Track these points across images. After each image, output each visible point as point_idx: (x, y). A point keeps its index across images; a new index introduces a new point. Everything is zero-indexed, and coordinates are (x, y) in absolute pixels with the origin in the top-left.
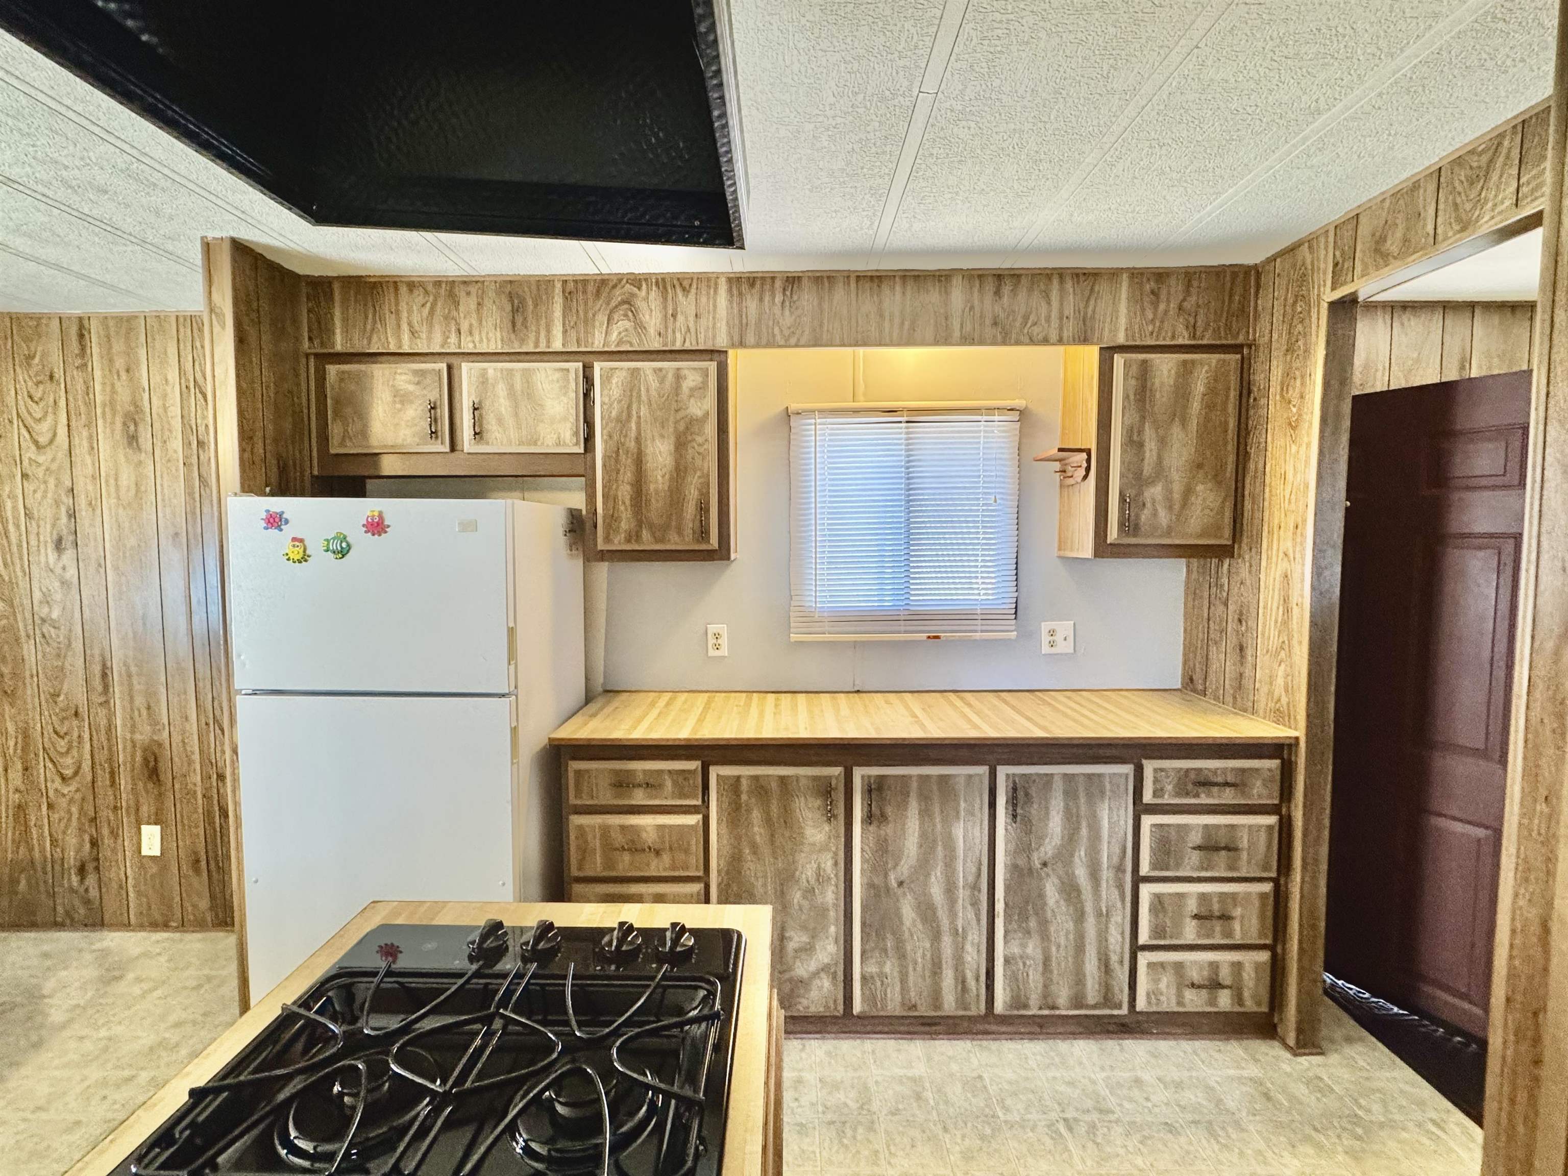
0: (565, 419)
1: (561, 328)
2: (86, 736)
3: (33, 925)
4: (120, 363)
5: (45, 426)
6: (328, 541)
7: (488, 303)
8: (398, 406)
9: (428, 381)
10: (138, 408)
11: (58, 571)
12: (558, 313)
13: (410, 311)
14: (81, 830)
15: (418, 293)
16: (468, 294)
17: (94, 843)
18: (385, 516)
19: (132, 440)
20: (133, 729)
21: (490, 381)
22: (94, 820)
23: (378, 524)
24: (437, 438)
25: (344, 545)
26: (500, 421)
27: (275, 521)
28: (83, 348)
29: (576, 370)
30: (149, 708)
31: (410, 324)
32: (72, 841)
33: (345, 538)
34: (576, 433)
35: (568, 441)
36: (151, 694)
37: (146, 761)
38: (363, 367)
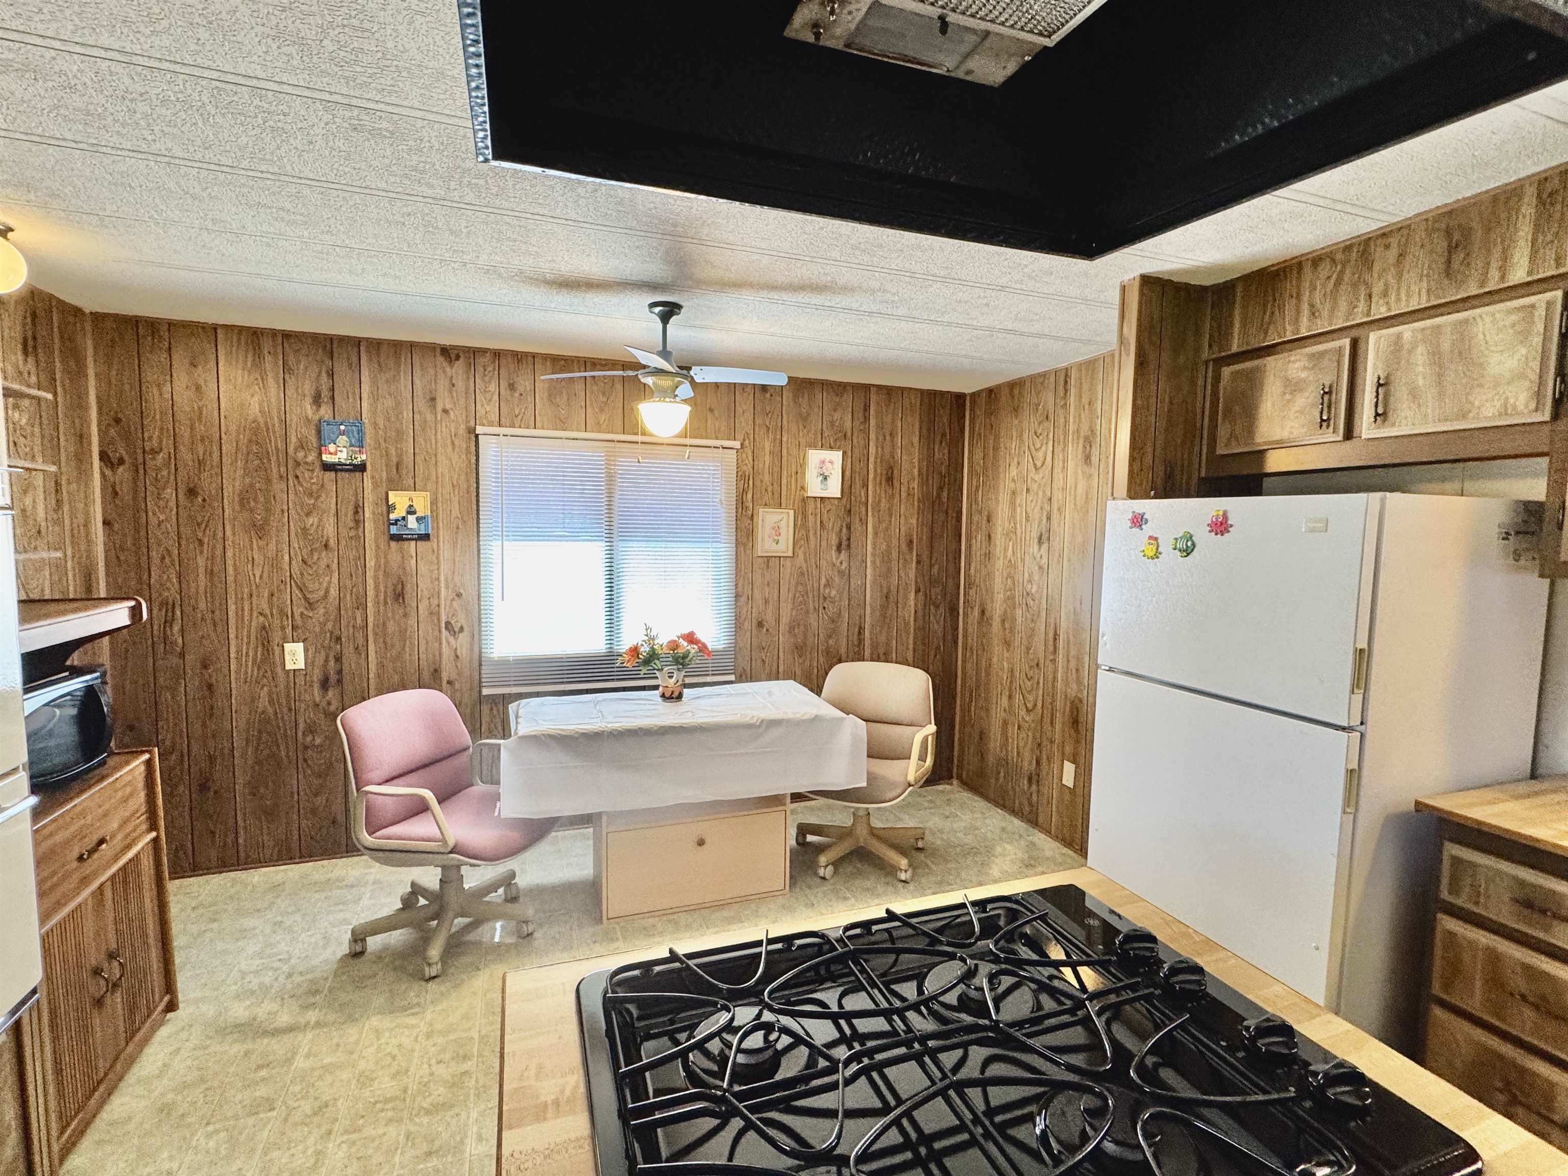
0: (1522, 376)
1: (1527, 251)
2: (1041, 681)
3: (1003, 807)
4: (1085, 400)
5: (1040, 454)
6: (1176, 539)
7: (1414, 250)
8: (1288, 397)
9: (1326, 362)
10: (1093, 431)
11: (1038, 559)
12: (1525, 231)
13: (1313, 288)
14: (1032, 750)
15: (1325, 269)
16: (1387, 247)
17: (1038, 763)
18: (1230, 516)
19: (1087, 459)
20: (1067, 684)
21: (1406, 347)
22: (1039, 745)
23: (1221, 524)
24: (1328, 426)
25: (1189, 544)
26: (1414, 395)
27: (1138, 521)
28: (1066, 390)
29: (1549, 304)
30: (1077, 670)
31: (1312, 306)
32: (1027, 754)
33: (1191, 537)
34: (1539, 395)
35: (1521, 407)
36: (1079, 659)
37: (1071, 712)
38: (1256, 363)
